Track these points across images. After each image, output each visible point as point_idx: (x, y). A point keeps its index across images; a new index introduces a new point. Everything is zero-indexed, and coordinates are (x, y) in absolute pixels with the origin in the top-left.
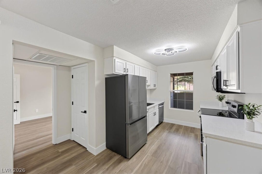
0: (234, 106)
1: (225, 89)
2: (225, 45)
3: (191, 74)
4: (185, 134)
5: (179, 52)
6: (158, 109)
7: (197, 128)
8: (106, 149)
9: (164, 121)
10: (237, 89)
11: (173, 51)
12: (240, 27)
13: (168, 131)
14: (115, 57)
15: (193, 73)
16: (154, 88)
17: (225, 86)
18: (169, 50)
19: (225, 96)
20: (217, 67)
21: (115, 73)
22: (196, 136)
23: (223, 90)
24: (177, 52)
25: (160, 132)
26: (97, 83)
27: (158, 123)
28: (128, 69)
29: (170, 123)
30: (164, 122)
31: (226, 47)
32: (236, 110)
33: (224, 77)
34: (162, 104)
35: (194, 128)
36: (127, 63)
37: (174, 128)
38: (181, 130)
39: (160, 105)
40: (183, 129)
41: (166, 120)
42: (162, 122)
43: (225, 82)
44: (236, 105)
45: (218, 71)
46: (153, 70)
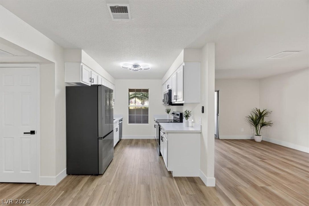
0: (178, 115)
1: (174, 102)
2: (175, 71)
3: (147, 91)
4: (144, 145)
5: (144, 69)
6: (119, 125)
8: (67, 176)
10: (183, 101)
11: (139, 68)
12: (185, 63)
13: (129, 146)
14: (82, 63)
15: (149, 90)
17: (175, 100)
18: (135, 66)
19: (170, 109)
20: (168, 86)
21: (83, 82)
22: (153, 145)
23: (173, 103)
24: (142, 69)
25: (122, 148)
26: (57, 92)
27: (118, 140)
28: (93, 79)
29: (128, 139)
30: (123, 139)
31: (175, 72)
32: (178, 117)
33: (174, 94)
34: (121, 120)
35: (149, 139)
36: (93, 72)
37: (134, 142)
38: (140, 143)
39: (120, 121)
40: (141, 141)
41: (124, 137)
42: (121, 139)
43: (175, 97)
44: (179, 114)
45: (169, 89)
46: (112, 83)
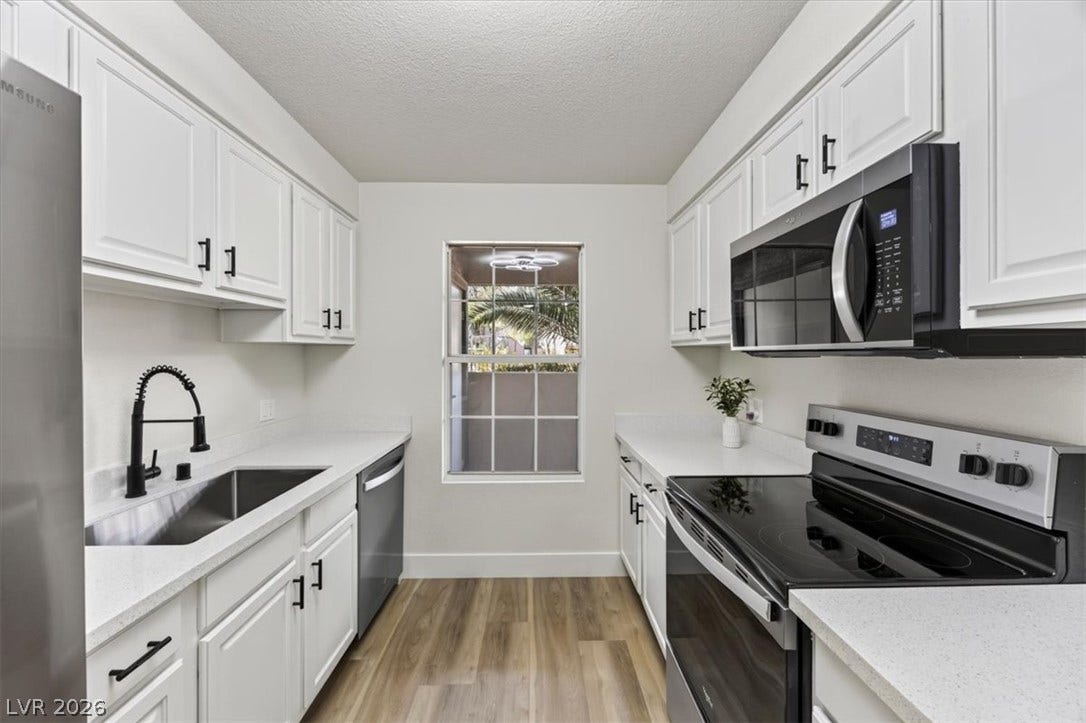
4: (553, 665)
7: (598, 578)
9: (407, 574)
16: (328, 337)
19: (747, 382)
39: (371, 477)
41: (420, 563)
